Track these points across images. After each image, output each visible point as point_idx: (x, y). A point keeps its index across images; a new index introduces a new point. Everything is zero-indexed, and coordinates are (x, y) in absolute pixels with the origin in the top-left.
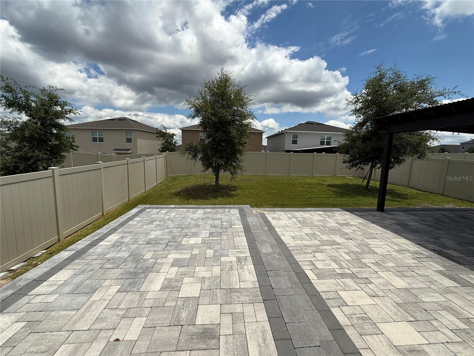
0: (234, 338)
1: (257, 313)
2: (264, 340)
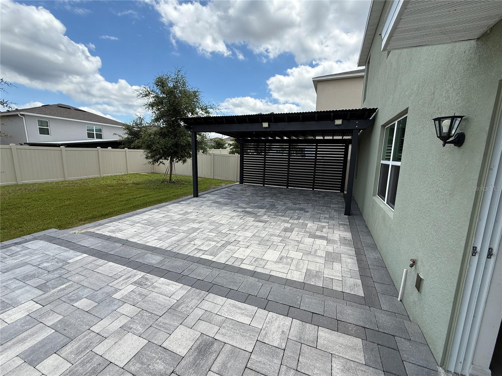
1: (215, 302)
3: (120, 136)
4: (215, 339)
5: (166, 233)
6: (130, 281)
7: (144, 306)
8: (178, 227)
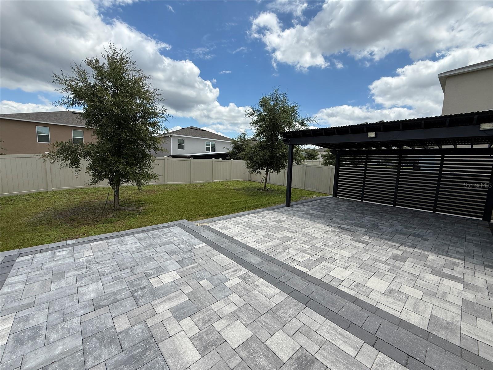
0: (325, 349)
1: (313, 318)
2: (341, 334)
3: (228, 149)
4: (316, 358)
5: (263, 237)
6: (236, 275)
7: (249, 300)
8: (273, 234)
